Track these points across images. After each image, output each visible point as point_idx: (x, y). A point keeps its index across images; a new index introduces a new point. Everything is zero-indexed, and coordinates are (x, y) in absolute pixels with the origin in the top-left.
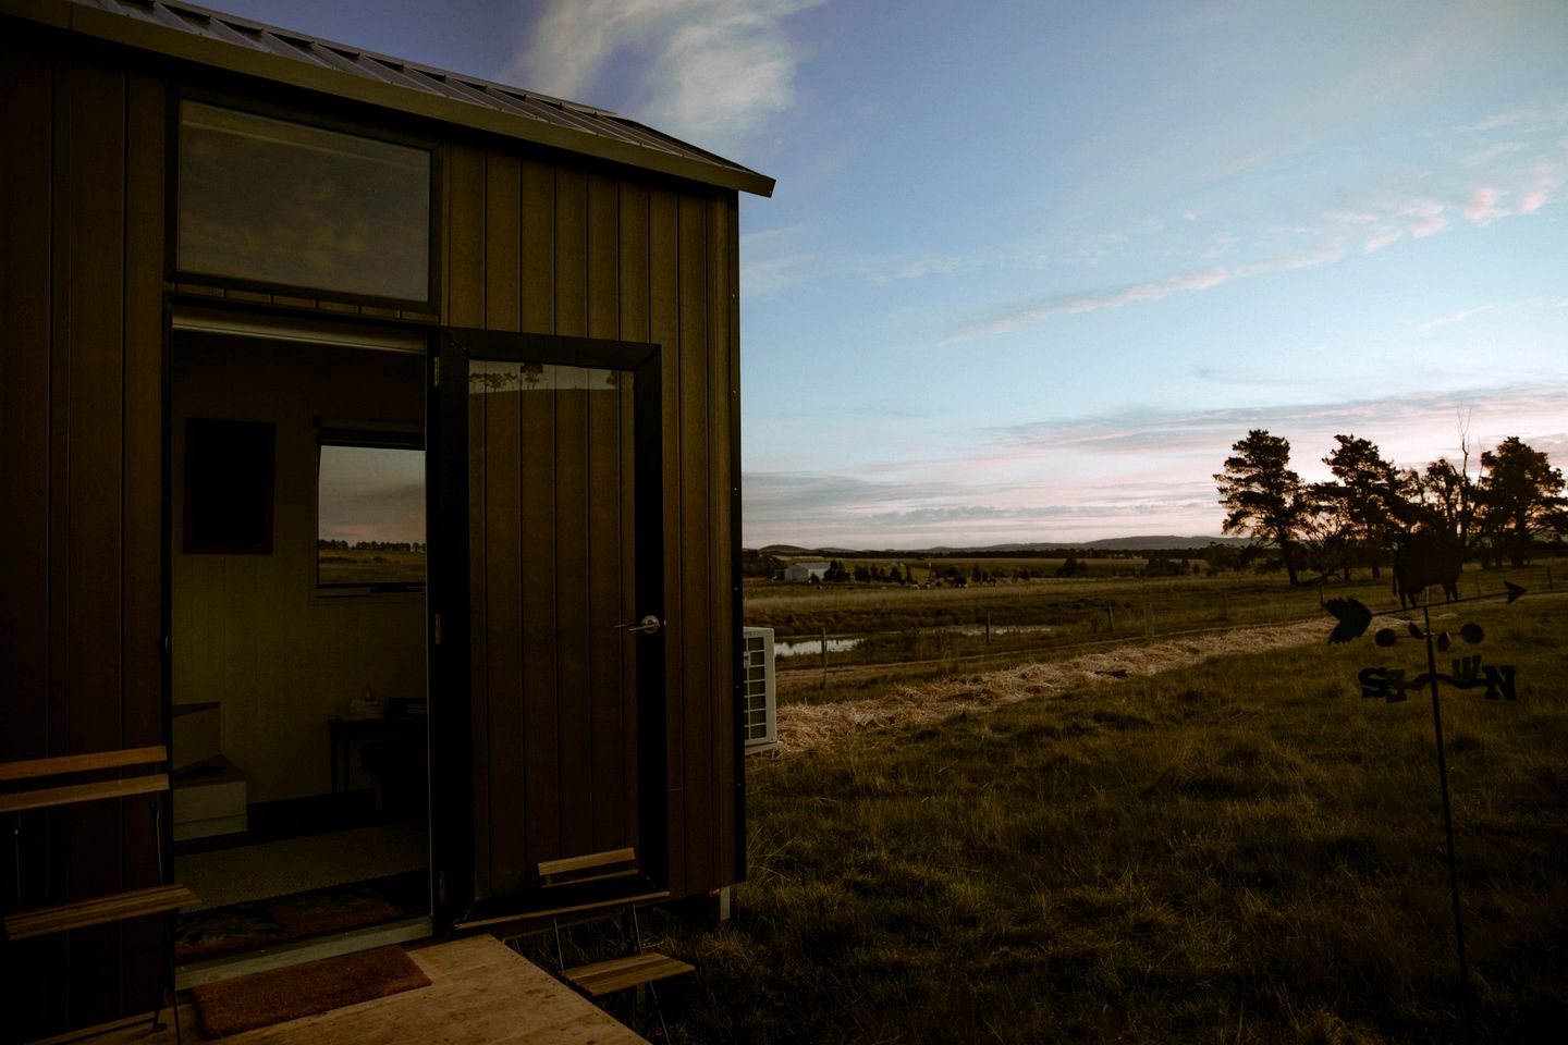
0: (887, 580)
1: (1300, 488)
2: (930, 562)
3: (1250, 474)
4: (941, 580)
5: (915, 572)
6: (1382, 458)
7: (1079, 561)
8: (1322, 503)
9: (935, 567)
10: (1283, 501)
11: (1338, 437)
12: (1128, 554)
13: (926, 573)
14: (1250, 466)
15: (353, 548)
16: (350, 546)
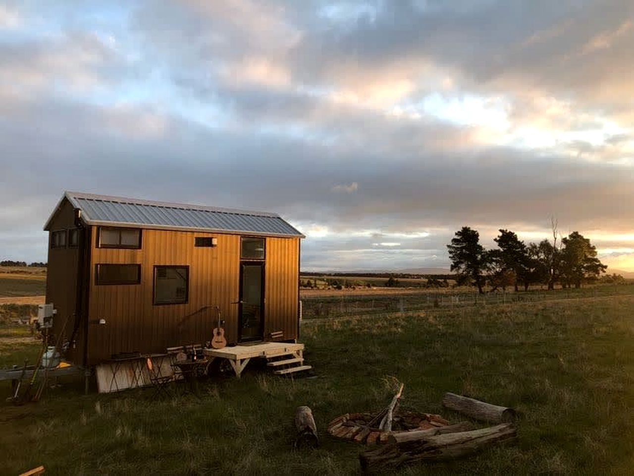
0: (305, 286)
1: (483, 252)
2: (325, 277)
3: (462, 245)
4: (330, 287)
5: (318, 282)
6: (519, 240)
7: (396, 279)
8: (494, 259)
9: (327, 280)
10: (477, 257)
11: (501, 231)
12: (419, 276)
13: (323, 283)
14: (462, 242)
15: (29, 266)
16: (28, 264)
